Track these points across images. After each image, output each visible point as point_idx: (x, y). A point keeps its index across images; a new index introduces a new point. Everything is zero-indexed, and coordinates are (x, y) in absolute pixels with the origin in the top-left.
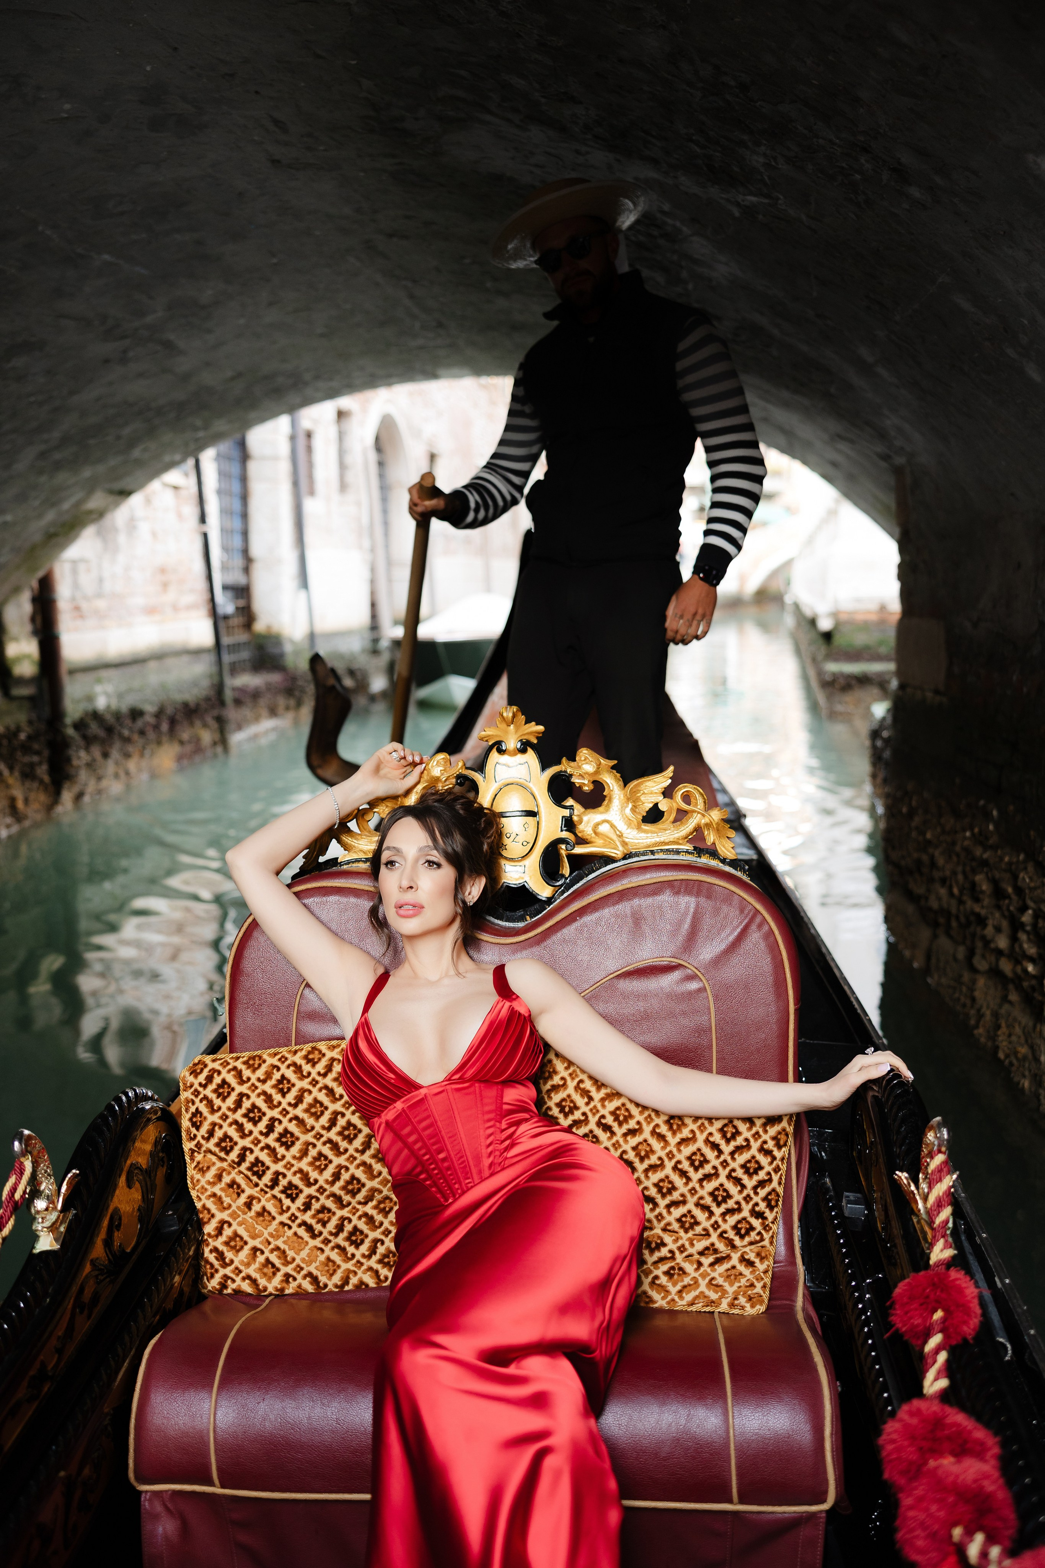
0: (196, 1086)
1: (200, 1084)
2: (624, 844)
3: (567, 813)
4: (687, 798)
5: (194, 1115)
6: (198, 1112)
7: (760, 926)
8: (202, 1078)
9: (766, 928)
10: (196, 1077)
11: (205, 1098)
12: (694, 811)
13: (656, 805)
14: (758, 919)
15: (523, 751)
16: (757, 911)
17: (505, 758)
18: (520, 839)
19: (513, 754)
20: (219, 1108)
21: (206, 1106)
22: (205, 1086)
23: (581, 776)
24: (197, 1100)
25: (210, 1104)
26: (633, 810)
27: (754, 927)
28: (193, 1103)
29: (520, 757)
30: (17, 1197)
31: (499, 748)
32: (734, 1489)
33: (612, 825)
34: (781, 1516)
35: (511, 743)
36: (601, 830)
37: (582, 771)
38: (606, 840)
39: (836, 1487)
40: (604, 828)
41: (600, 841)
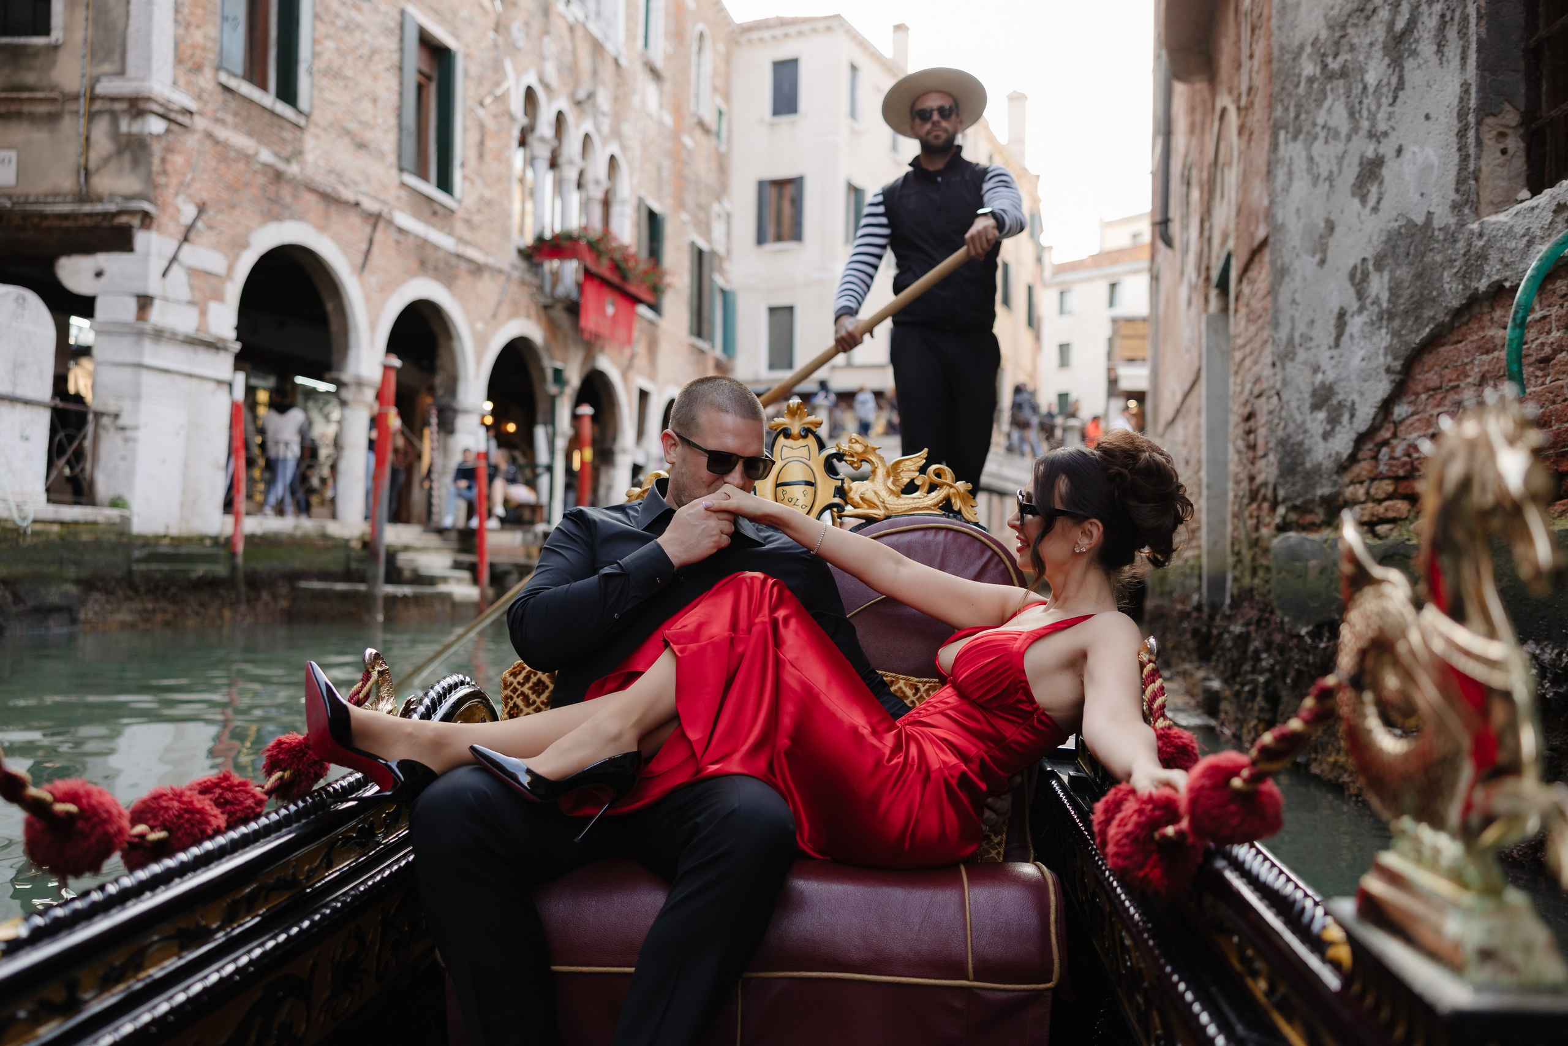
0: (515, 684)
1: (519, 683)
2: (886, 508)
3: (839, 483)
4: (938, 475)
5: (512, 708)
6: (516, 705)
7: (997, 565)
8: (520, 678)
9: (1002, 566)
10: (515, 677)
11: (523, 693)
12: (944, 484)
13: (912, 480)
14: (996, 559)
15: (805, 437)
16: (995, 553)
17: (789, 442)
18: (800, 503)
19: (795, 439)
20: (534, 702)
21: (523, 700)
22: (522, 684)
23: (852, 456)
24: (515, 696)
25: (526, 698)
26: (894, 483)
27: (992, 565)
28: (512, 698)
29: (801, 442)
30: (361, 695)
31: (786, 433)
32: (970, 966)
33: (876, 493)
34: (1011, 994)
35: (796, 429)
36: (867, 496)
37: (852, 451)
38: (871, 505)
39: (1061, 967)
40: (870, 495)
41: (865, 506)
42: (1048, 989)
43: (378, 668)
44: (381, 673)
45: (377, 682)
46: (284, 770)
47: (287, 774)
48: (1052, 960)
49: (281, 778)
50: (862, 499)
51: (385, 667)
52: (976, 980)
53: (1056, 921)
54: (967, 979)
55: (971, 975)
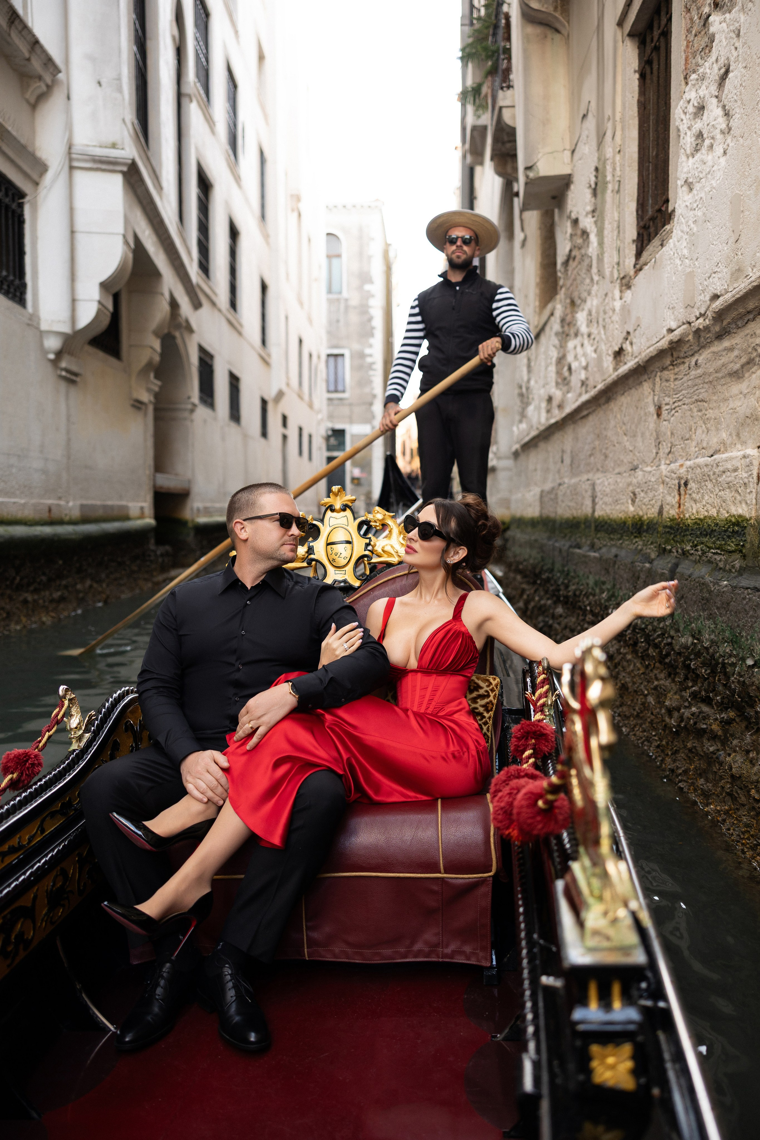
3: (367, 541)
15: (344, 510)
17: (335, 514)
18: (343, 555)
19: (338, 512)
23: (375, 521)
29: (342, 514)
30: (59, 717)
31: (331, 508)
32: (442, 865)
33: (392, 547)
34: (467, 880)
35: (338, 506)
36: (386, 549)
37: (375, 519)
38: (389, 554)
39: (497, 863)
40: (388, 548)
41: (386, 556)
42: (490, 877)
43: (68, 697)
44: (70, 700)
45: (69, 706)
46: (13, 773)
47: (15, 775)
48: (492, 859)
49: (11, 779)
50: (383, 551)
51: (73, 696)
52: (446, 873)
53: (494, 835)
54: (440, 873)
55: (442, 870)
